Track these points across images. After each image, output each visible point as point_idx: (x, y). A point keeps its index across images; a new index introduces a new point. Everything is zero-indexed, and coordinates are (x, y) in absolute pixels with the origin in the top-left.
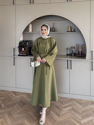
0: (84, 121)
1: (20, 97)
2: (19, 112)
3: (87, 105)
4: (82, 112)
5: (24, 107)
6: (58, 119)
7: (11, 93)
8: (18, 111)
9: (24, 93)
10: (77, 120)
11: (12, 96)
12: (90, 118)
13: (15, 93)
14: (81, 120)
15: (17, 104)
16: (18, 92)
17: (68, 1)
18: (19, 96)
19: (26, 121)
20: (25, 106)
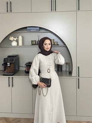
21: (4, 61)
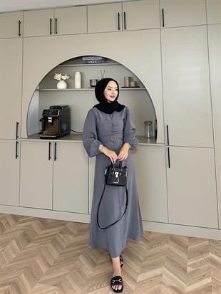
0: (144, 276)
1: (26, 226)
2: (14, 256)
3: (159, 243)
4: (145, 258)
5: (27, 246)
6: (91, 272)
7: (8, 219)
8: (13, 254)
9: (35, 219)
10: (130, 273)
11: (8, 224)
12: (158, 271)
13: (16, 218)
14: (138, 274)
15: (14, 240)
16: (23, 217)
17: (121, 30)
18: (24, 224)
19: (23, 275)
20: (31, 244)
21: (43, 114)
